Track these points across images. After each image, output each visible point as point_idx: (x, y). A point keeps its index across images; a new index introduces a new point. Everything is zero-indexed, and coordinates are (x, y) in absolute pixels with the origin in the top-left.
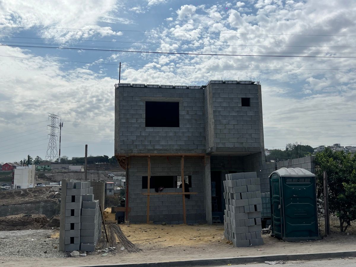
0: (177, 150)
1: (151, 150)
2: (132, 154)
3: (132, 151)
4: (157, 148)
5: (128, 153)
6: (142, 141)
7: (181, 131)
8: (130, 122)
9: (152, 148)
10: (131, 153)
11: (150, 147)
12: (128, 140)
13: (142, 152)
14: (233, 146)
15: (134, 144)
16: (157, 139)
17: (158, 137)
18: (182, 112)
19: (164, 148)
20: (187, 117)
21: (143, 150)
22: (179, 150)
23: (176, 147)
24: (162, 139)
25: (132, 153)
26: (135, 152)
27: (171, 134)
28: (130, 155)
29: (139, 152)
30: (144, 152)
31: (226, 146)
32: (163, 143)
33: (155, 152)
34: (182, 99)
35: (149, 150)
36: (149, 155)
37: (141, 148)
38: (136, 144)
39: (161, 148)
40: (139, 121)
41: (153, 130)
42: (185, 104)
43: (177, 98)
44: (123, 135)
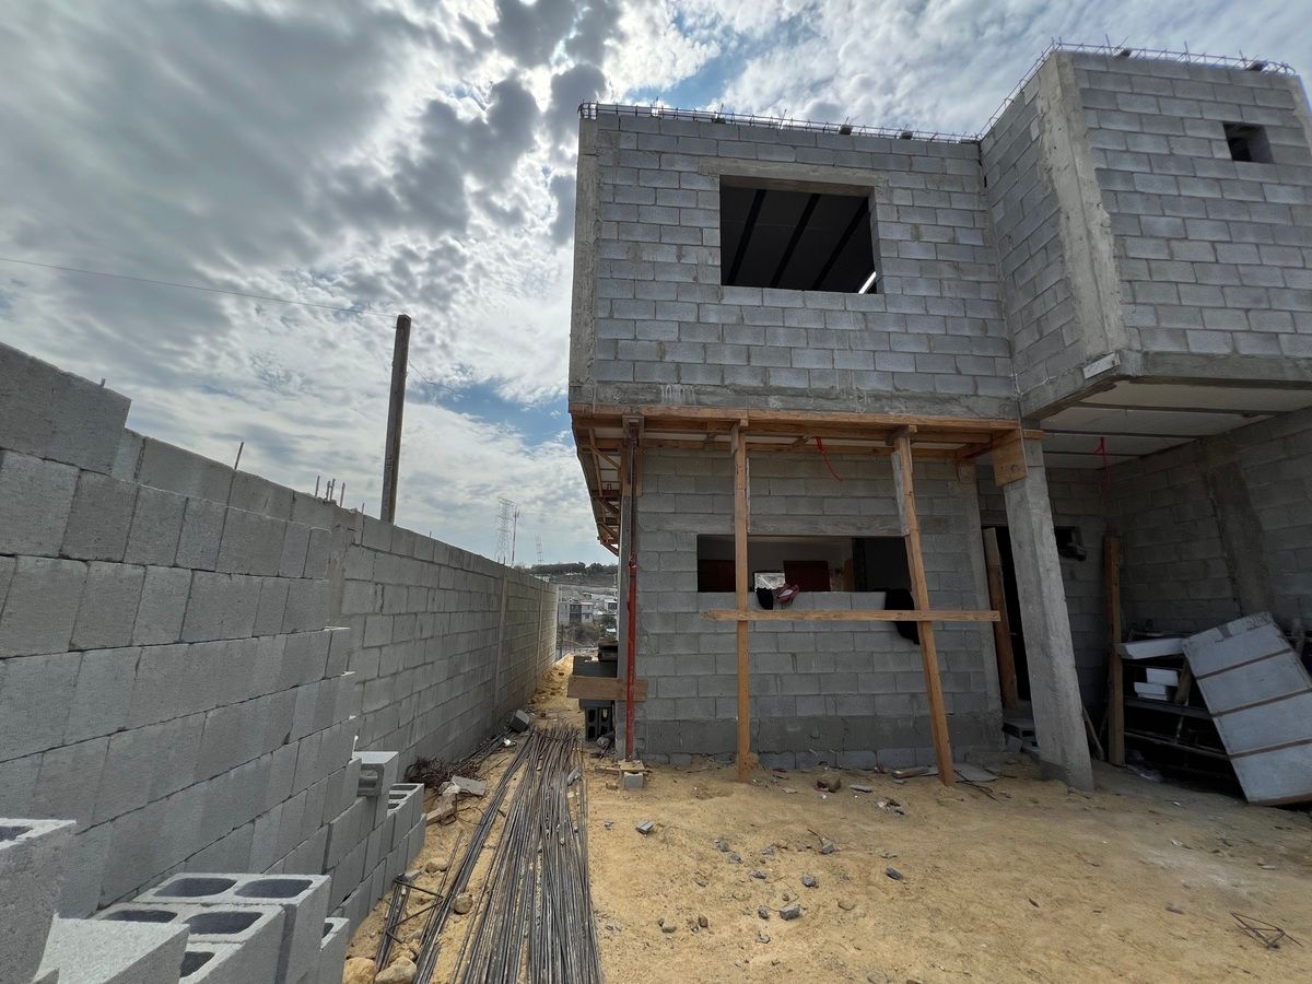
0: (877, 397)
1: (755, 392)
2: (658, 410)
3: (659, 392)
4: (783, 385)
5: (636, 402)
6: (704, 346)
7: (891, 310)
8: (645, 259)
9: (755, 383)
10: (653, 401)
11: (746, 381)
12: (635, 339)
13: (704, 399)
14: (1226, 350)
15: (668, 358)
16: (781, 343)
17: (781, 331)
18: (888, 228)
19: (817, 385)
20: (916, 252)
21: (712, 393)
22: (892, 397)
23: (872, 384)
24: (803, 343)
25: (656, 401)
26: (674, 401)
27: (845, 324)
28: (645, 412)
29: (694, 397)
30: (718, 399)
31: (1193, 350)
32: (809, 360)
33: (774, 402)
34: (883, 176)
35: (741, 392)
36: (743, 416)
37: (700, 380)
38: (678, 360)
39: (801, 384)
40: (691, 260)
41: (757, 302)
42: (901, 199)
43: (862, 173)
44: (611, 317)
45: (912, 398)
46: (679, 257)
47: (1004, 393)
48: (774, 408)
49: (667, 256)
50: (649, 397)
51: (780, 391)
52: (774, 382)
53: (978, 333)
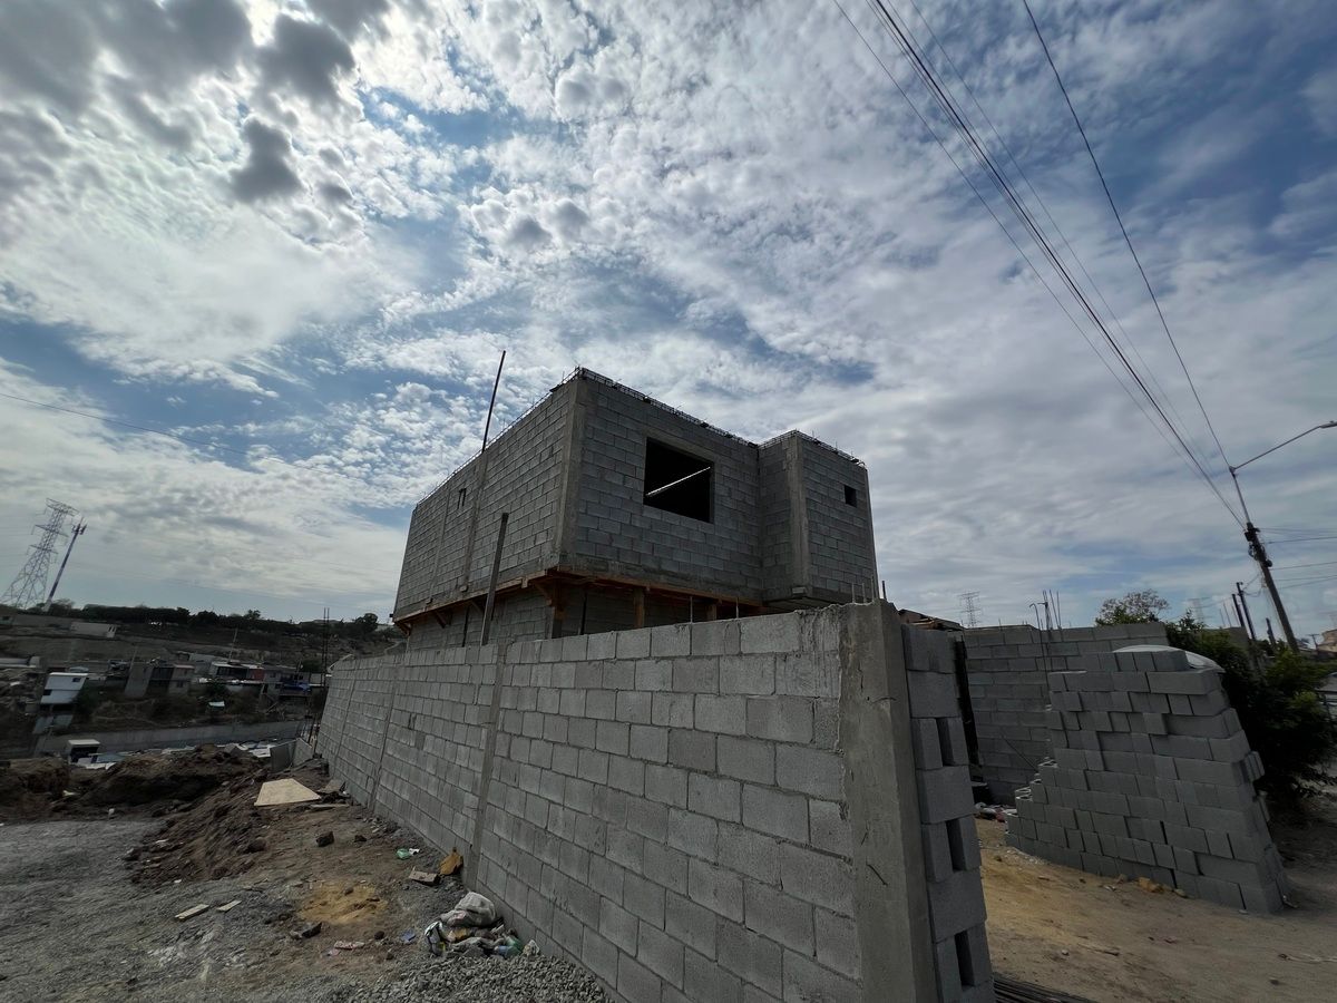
0: (707, 582)
1: (654, 571)
2: (607, 576)
3: (608, 565)
4: (667, 569)
5: (596, 569)
6: (632, 540)
7: (716, 534)
8: (606, 479)
9: (654, 566)
10: (603, 571)
11: (650, 564)
12: (598, 529)
13: (631, 573)
15: (614, 545)
16: (668, 545)
17: (669, 537)
18: (720, 489)
19: (682, 571)
20: (729, 504)
21: (634, 569)
22: (713, 583)
23: (705, 575)
24: (678, 547)
25: (606, 570)
26: (615, 572)
27: (697, 539)
28: (599, 577)
29: (625, 571)
30: (637, 573)
32: (680, 557)
33: (663, 579)
34: (718, 457)
35: (648, 571)
36: (647, 585)
37: (629, 560)
38: (619, 546)
39: (675, 570)
40: (629, 485)
41: (659, 518)
42: (726, 472)
43: (710, 453)
44: (586, 513)
45: (722, 585)
46: (624, 482)
47: (757, 587)
48: (662, 583)
49: (617, 480)
50: (603, 568)
51: (665, 573)
52: (664, 567)
53: (749, 553)
